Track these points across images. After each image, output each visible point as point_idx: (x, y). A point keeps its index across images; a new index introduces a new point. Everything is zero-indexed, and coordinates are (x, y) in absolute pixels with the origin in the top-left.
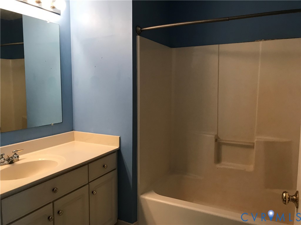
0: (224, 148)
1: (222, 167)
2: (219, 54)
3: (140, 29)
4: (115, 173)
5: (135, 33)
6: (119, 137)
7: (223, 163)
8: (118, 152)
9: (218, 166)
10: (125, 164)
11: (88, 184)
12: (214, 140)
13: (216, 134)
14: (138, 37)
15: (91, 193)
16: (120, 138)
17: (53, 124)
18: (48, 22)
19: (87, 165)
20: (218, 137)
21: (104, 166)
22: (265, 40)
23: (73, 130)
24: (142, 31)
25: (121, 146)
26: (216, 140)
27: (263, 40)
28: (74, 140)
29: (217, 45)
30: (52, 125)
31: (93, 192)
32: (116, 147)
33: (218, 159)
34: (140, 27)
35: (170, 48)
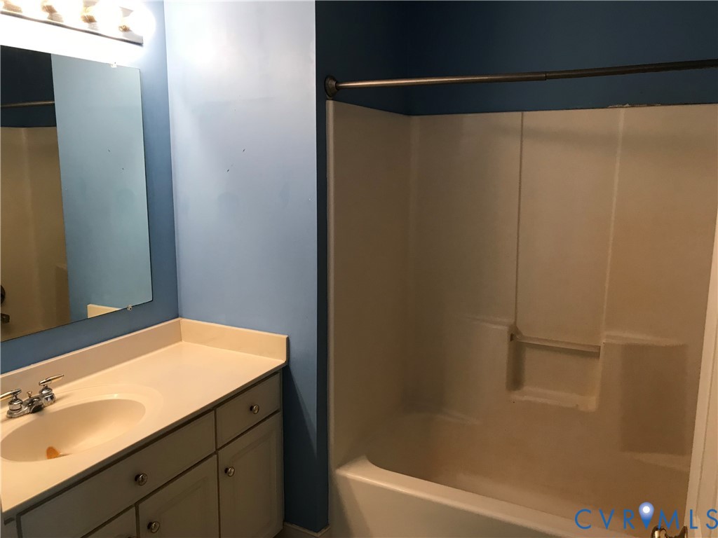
0: (530, 356)
1: (526, 398)
2: (522, 133)
3: (334, 83)
4: (276, 421)
5: (324, 93)
6: (286, 337)
7: (526, 388)
8: (284, 373)
9: (516, 396)
10: (300, 399)
11: (215, 453)
12: (506, 337)
13: (512, 321)
14: (330, 104)
15: (224, 471)
16: (288, 340)
17: (130, 306)
18: (114, 66)
19: (213, 412)
20: (517, 329)
21: (251, 408)
22: (632, 105)
23: (177, 317)
24: (338, 89)
25: (291, 360)
26: (512, 337)
27: (627, 105)
28: (181, 340)
29: (520, 113)
30: (129, 309)
31: (226, 470)
32: (280, 361)
33: (516, 381)
34: (334, 79)
35: (406, 118)
